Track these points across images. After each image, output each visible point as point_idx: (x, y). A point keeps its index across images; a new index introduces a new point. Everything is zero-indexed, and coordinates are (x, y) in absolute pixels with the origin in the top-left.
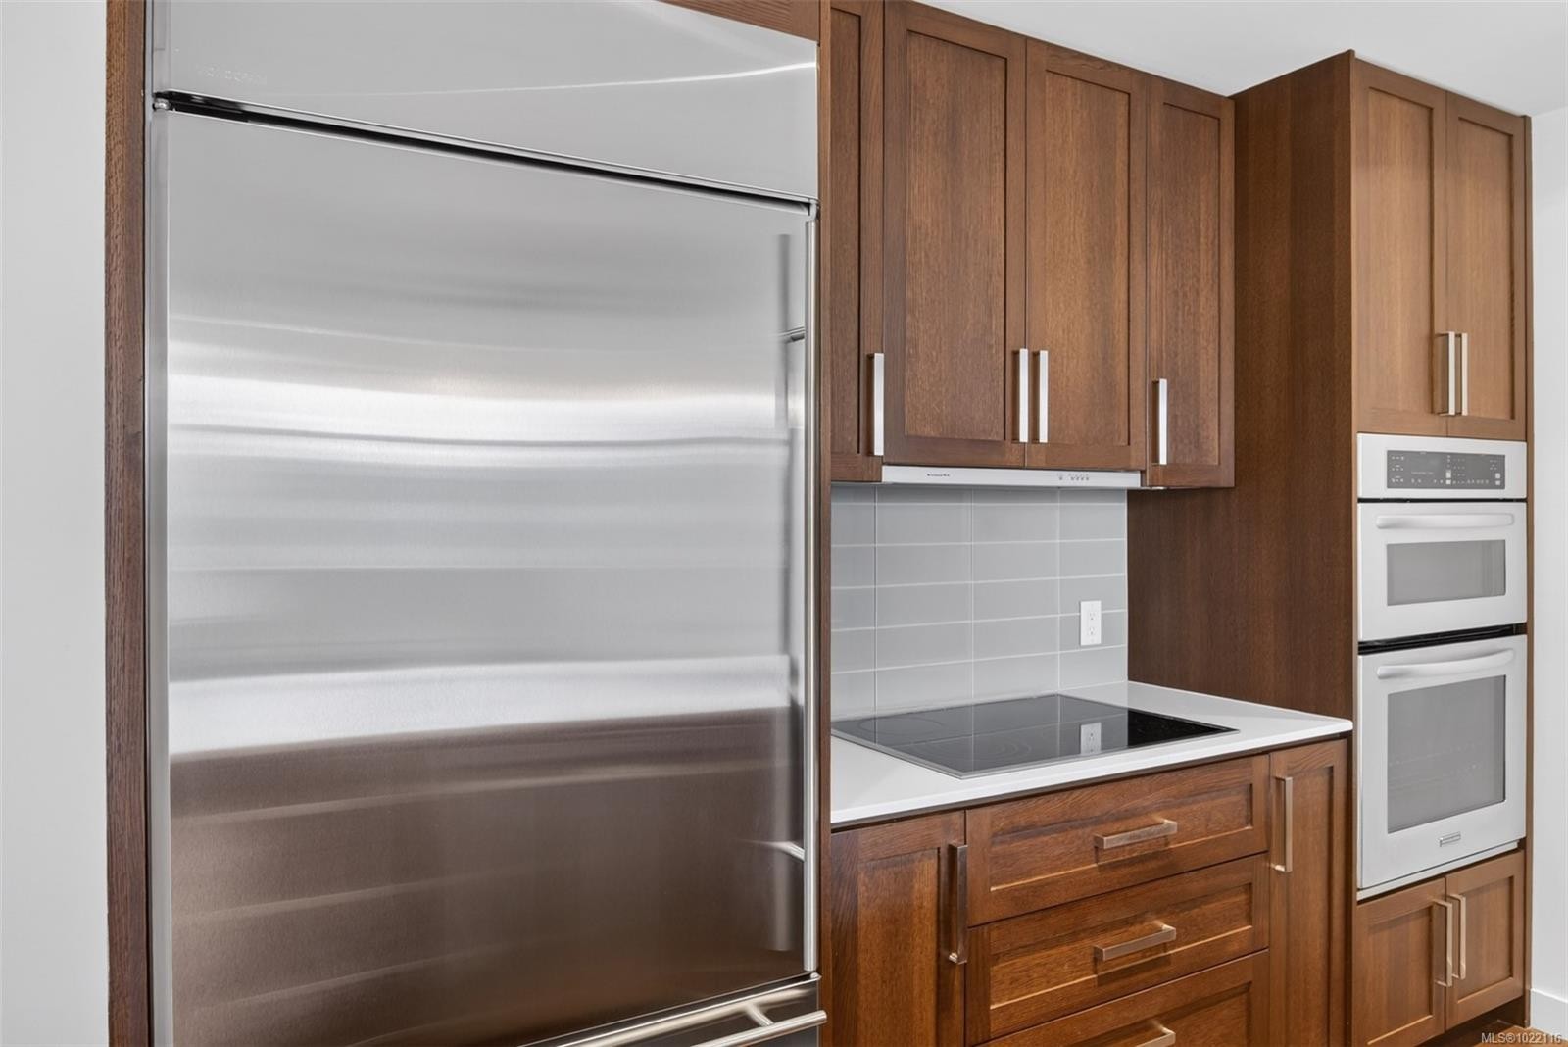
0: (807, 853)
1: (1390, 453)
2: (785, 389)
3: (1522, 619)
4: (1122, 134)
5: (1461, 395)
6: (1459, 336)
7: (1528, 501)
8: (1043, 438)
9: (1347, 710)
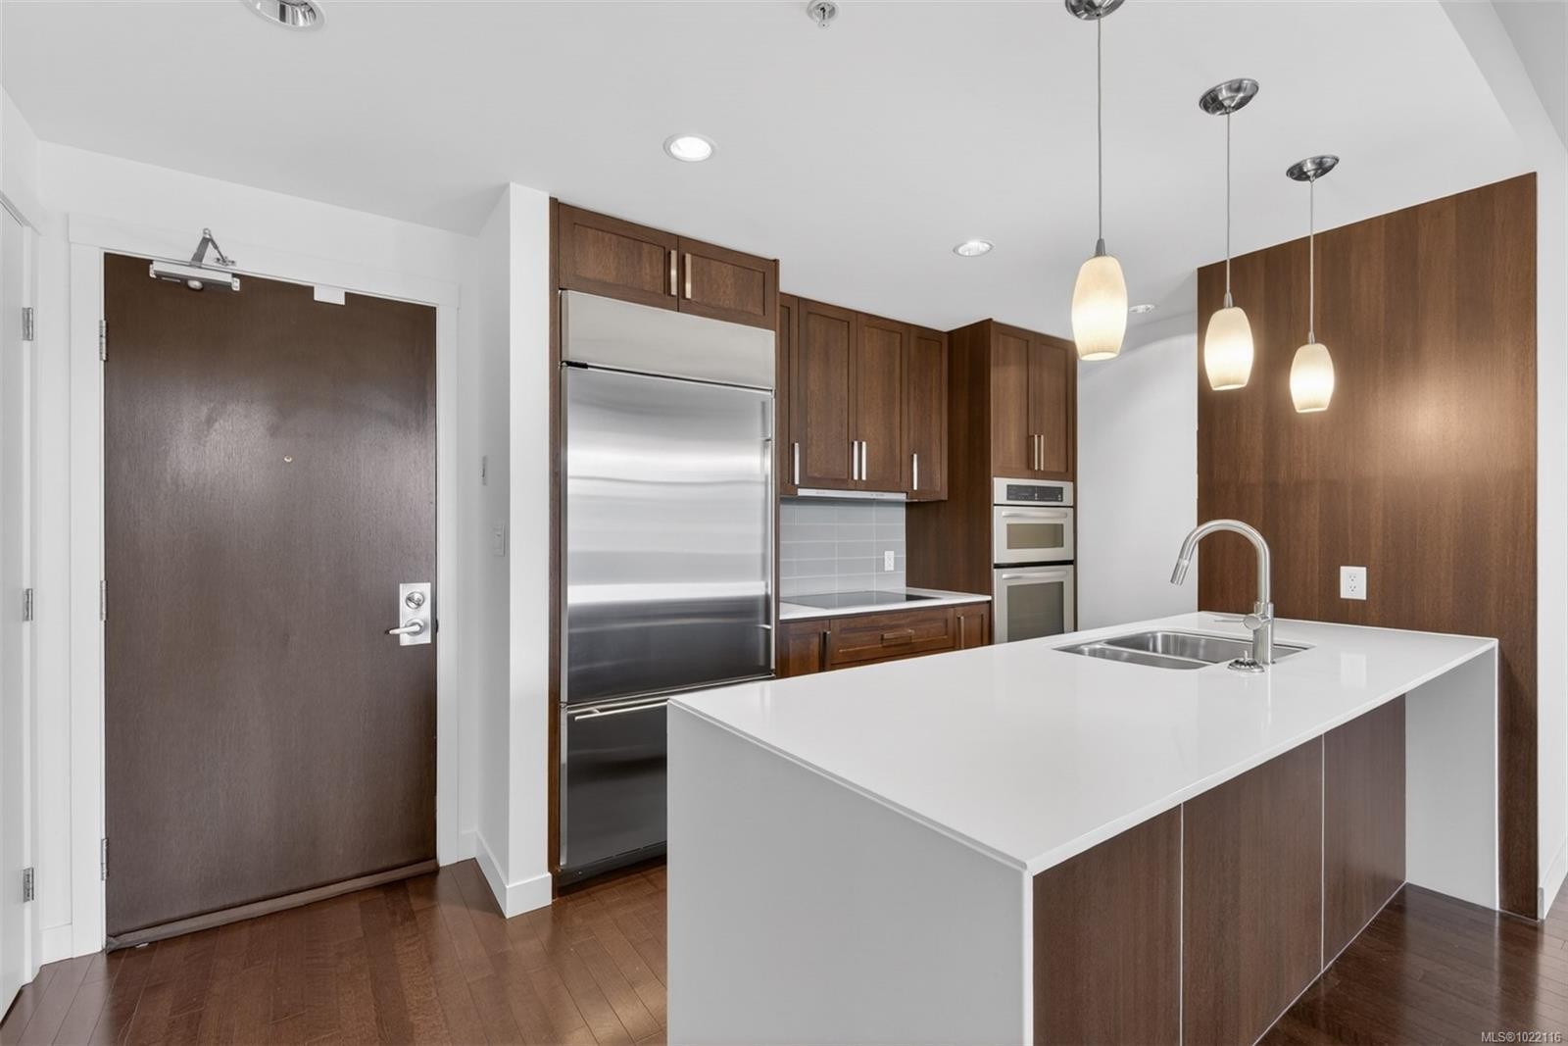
0: (772, 627)
1: (1008, 486)
2: (764, 454)
3: (1072, 558)
4: (898, 351)
5: (1040, 462)
6: (1039, 437)
7: (1074, 507)
8: (864, 478)
9: (990, 592)
